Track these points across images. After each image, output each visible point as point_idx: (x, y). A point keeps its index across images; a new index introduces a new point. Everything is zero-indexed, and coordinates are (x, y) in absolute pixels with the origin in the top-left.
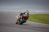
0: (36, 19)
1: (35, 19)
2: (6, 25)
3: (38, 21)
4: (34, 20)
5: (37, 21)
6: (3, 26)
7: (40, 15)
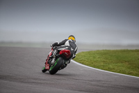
0: (122, 62)
1: (119, 64)
2: (36, 81)
3: (128, 71)
4: (116, 68)
5: (124, 69)
6: (29, 83)
7: (132, 51)
